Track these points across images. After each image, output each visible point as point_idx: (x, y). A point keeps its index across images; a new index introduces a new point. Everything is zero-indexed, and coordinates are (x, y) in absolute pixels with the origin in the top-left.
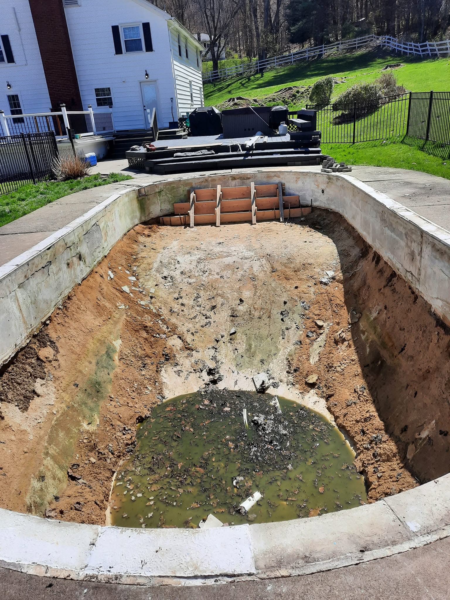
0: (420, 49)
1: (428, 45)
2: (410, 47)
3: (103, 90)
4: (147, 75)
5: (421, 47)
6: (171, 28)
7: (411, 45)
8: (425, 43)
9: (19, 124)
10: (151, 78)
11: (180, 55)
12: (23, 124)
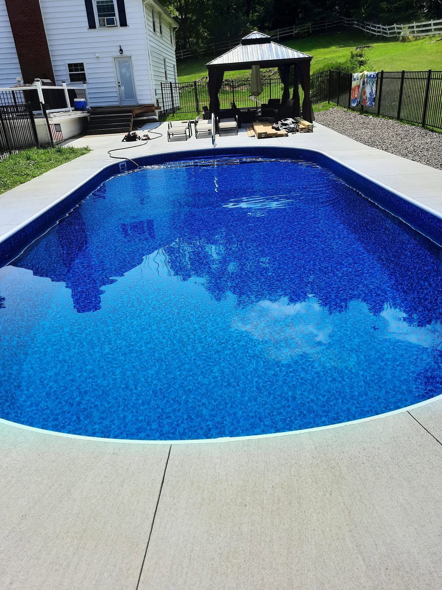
0: (388, 32)
1: (396, 28)
2: (379, 30)
3: (76, 65)
4: (121, 50)
5: (389, 29)
6: (145, 3)
7: (379, 28)
8: (393, 26)
10: (125, 53)
11: (154, 31)
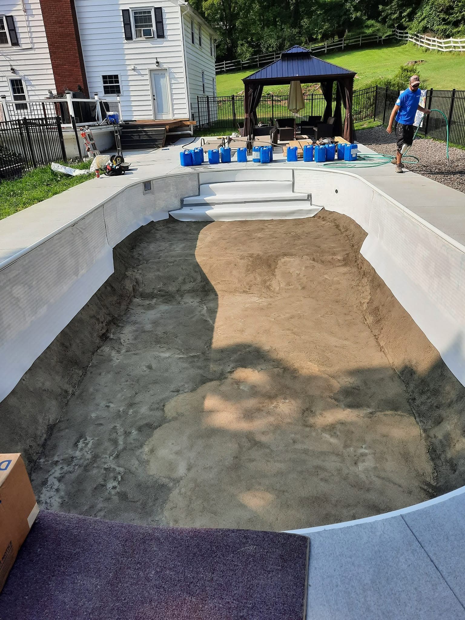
0: (444, 46)
1: (452, 42)
3: (110, 77)
4: (157, 62)
5: (445, 43)
6: (184, 13)
7: (434, 41)
8: (449, 40)
9: (22, 111)
10: (162, 66)
11: (193, 42)
12: (25, 111)
